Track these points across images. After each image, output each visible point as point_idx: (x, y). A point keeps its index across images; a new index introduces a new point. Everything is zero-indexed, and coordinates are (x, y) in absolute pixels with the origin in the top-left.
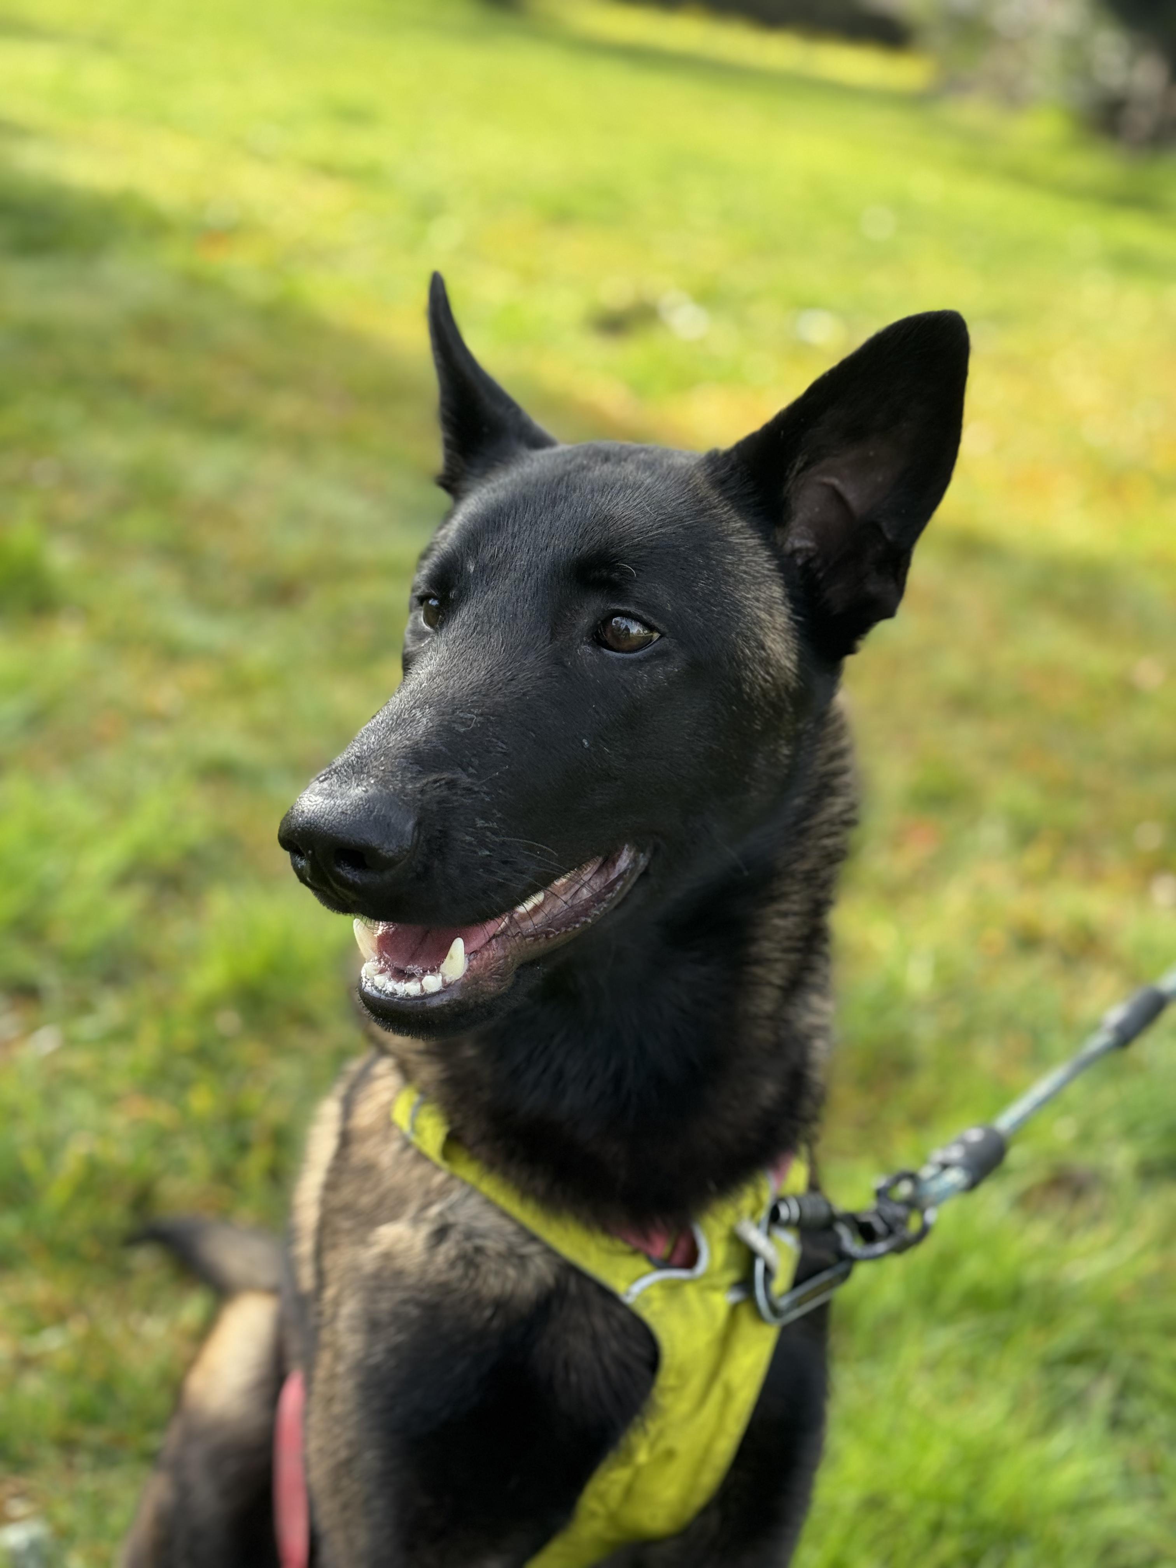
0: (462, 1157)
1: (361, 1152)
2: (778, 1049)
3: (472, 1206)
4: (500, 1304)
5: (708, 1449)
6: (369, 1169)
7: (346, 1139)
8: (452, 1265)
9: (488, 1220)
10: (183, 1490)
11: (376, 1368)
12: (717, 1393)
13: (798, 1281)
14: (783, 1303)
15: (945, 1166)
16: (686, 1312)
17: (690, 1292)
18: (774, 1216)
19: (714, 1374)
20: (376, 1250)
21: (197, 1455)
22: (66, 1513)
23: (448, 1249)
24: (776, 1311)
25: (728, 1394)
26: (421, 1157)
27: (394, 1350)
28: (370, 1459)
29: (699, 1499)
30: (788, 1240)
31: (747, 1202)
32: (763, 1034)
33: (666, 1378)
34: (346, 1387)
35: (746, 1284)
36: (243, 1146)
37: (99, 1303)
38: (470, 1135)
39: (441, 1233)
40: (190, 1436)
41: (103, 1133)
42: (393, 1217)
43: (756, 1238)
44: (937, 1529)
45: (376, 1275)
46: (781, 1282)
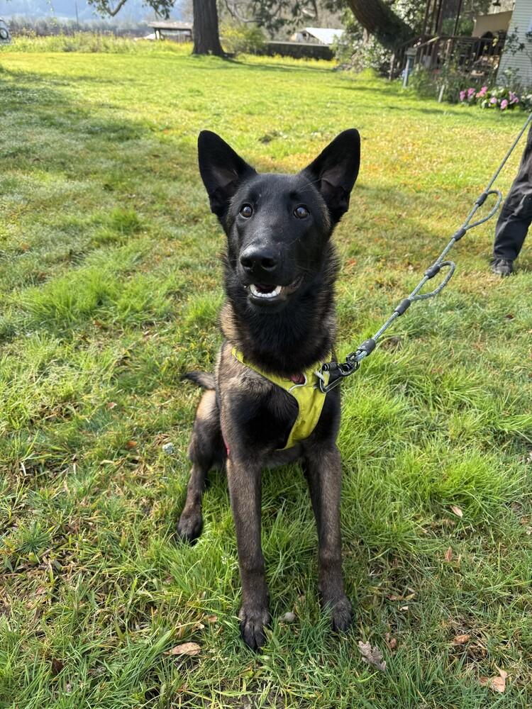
0: (247, 361)
1: (226, 361)
2: (320, 331)
3: (251, 373)
4: (260, 394)
5: (312, 420)
6: (227, 365)
7: (223, 359)
8: (247, 386)
9: (255, 376)
10: (200, 436)
11: (233, 410)
12: (313, 408)
13: (329, 383)
14: (326, 388)
15: (362, 351)
16: (303, 393)
17: (304, 388)
18: (323, 369)
19: (312, 405)
20: (231, 384)
21: (201, 428)
22: (176, 440)
23: (245, 383)
24: (324, 390)
25: (316, 409)
26: (239, 362)
27: (237, 406)
28: (235, 429)
29: (311, 431)
30: (327, 373)
31: (317, 366)
32: (316, 328)
33: (301, 408)
34: (228, 414)
35: (317, 385)
36: (204, 354)
37: (177, 393)
38: (249, 358)
39: (244, 380)
40: (199, 425)
41: (172, 355)
42: (233, 377)
43: (319, 375)
44: (369, 422)
45: (231, 390)
46: (326, 383)
